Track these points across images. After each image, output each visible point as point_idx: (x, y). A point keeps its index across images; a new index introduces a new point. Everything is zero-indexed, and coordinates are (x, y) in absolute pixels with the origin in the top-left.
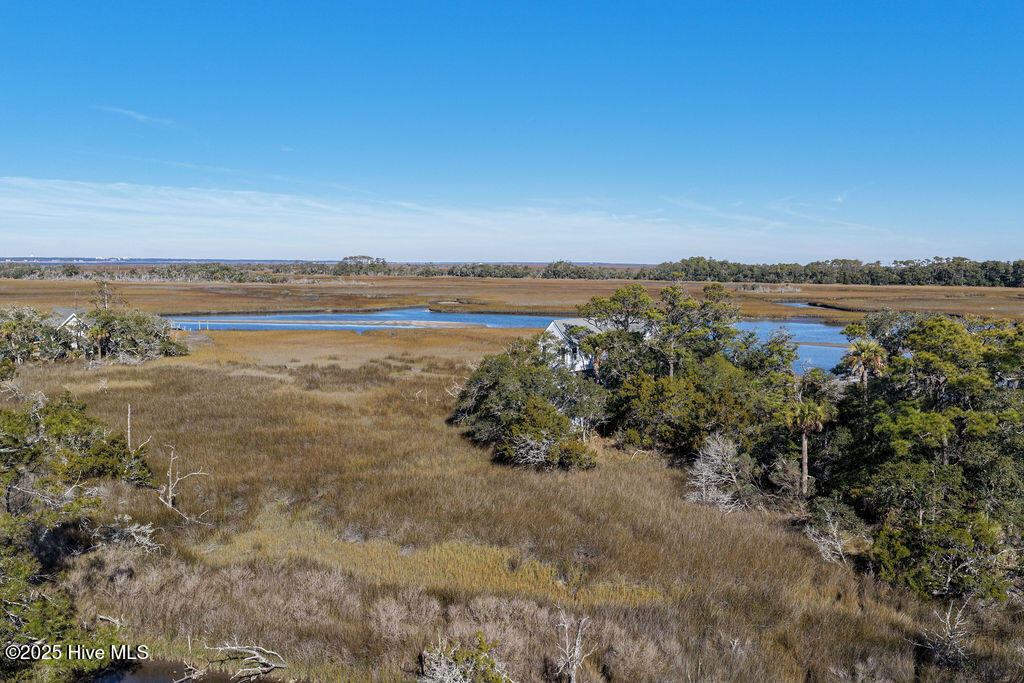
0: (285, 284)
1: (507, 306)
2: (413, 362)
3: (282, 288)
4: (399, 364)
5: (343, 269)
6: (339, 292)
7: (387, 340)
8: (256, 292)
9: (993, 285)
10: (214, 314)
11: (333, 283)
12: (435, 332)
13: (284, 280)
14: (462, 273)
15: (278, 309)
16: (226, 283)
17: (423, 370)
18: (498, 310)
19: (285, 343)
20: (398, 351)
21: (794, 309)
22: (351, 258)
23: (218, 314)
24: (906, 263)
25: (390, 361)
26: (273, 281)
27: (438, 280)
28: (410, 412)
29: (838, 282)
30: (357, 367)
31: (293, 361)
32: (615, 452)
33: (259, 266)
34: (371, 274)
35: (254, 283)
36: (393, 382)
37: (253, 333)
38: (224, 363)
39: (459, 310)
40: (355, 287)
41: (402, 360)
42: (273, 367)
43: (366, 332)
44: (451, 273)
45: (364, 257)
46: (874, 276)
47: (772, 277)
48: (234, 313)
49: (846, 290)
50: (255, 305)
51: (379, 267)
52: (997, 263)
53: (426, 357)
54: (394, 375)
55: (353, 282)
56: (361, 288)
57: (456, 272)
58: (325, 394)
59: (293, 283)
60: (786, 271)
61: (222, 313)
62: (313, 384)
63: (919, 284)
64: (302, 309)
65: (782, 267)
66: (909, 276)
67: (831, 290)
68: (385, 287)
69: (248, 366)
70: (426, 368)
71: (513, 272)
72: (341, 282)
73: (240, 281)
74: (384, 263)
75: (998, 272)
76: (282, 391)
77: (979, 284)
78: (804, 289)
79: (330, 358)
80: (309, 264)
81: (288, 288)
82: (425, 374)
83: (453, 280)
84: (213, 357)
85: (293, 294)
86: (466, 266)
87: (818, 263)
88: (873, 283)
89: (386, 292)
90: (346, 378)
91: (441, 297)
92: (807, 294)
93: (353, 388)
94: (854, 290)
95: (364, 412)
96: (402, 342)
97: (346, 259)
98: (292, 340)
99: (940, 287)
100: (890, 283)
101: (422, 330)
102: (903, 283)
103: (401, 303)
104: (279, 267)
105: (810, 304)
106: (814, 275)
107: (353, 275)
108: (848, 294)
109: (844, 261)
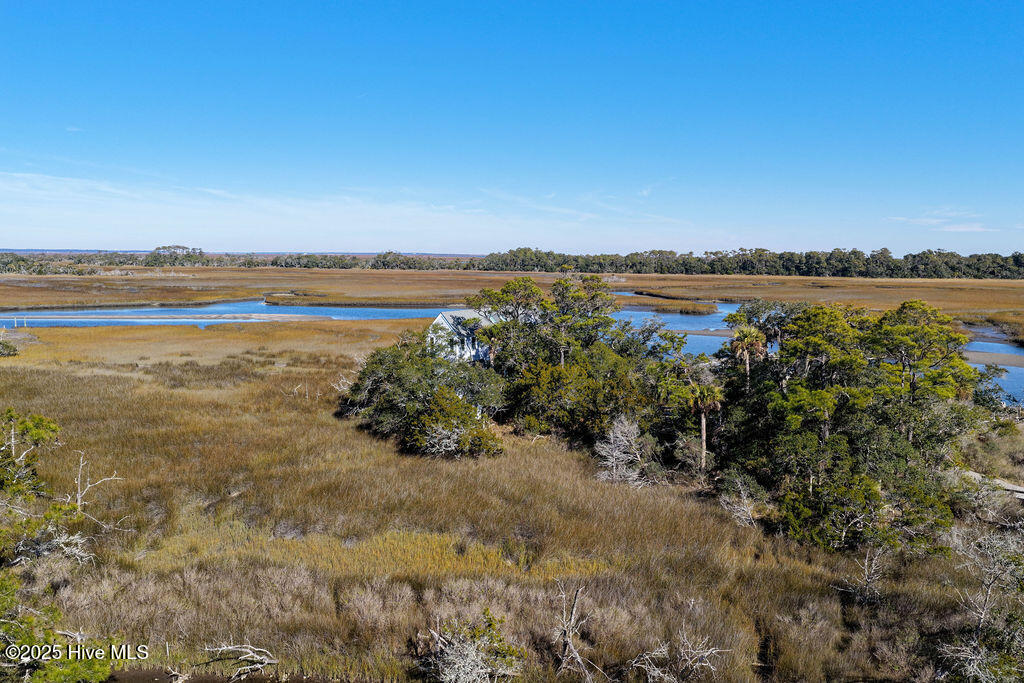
0: (94, 276)
1: (347, 297)
2: (274, 356)
3: (92, 280)
4: (262, 359)
5: (155, 259)
6: (159, 285)
7: (238, 335)
8: (64, 285)
9: (790, 274)
10: (22, 310)
11: (148, 275)
12: (284, 326)
13: (92, 272)
14: (287, 264)
15: (98, 303)
16: (23, 275)
17: (288, 365)
18: (338, 302)
19: (125, 340)
20: (254, 346)
21: (624, 298)
22: (164, 248)
23: (28, 309)
24: (716, 254)
25: (249, 356)
26: (80, 273)
27: (262, 271)
28: (295, 407)
29: (656, 271)
30: (217, 363)
31: (142, 358)
32: (514, 438)
33: (56, 256)
34: (188, 266)
35: (58, 276)
36: (262, 377)
37: (81, 330)
38: (64, 362)
39: (298, 302)
40: (175, 280)
41: (262, 355)
42: (123, 366)
43: (209, 327)
44: (274, 263)
45: (178, 247)
46: (687, 266)
47: (596, 267)
48: (47, 308)
49: (664, 279)
50: (71, 300)
51: (195, 258)
52: (792, 254)
53: (285, 351)
54: (260, 370)
55: (172, 274)
56: (183, 280)
57: (281, 262)
58: (194, 392)
59: (103, 274)
60: (608, 262)
61: (32, 309)
62: (178, 383)
63: (727, 273)
64: (125, 303)
65: (604, 257)
66: (718, 266)
67: (652, 279)
68: (209, 279)
69: (94, 365)
70: (291, 362)
71: (341, 263)
72: (157, 273)
73: (40, 272)
74: (201, 253)
75: (793, 262)
76: (145, 390)
77: (777, 274)
78: (629, 278)
79: (182, 355)
80: (115, 254)
81: (98, 280)
82: (293, 369)
83: (279, 272)
84: (47, 356)
85: (107, 287)
86: (290, 257)
87: (637, 254)
88: (687, 272)
89: (213, 285)
90: (211, 374)
91: (274, 289)
92: (630, 283)
93: (223, 384)
94: (672, 280)
95: (245, 410)
96: (253, 336)
97: (159, 249)
98: (130, 336)
99: (744, 276)
100: (702, 273)
101: (269, 324)
102: (713, 273)
103: (233, 295)
104: (79, 258)
105: (636, 293)
106: (634, 265)
107: (167, 266)
108: (669, 283)
109: (661, 252)
